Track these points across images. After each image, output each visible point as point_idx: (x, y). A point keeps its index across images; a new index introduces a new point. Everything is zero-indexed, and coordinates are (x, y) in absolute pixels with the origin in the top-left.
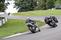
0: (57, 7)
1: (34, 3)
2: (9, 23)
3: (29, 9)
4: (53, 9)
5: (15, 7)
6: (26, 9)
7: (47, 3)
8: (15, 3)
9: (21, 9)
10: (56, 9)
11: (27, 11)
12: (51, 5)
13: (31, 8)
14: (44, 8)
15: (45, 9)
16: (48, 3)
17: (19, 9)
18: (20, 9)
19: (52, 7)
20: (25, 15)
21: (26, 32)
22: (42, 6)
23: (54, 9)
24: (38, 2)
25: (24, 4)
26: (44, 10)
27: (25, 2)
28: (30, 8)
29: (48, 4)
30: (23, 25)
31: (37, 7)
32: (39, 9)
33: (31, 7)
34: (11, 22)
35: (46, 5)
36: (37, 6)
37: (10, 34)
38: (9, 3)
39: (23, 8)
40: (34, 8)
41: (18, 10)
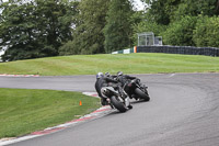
0: (143, 43)
1: (59, 27)
4: (127, 51)
6: (30, 49)
7: (107, 28)
10: (140, 50)
11: (33, 57)
12: (121, 36)
13: (50, 47)
14: (95, 46)
15: (101, 50)
16: (112, 28)
17: (5, 48)
18: (10, 49)
19: (123, 42)
20: (27, 72)
21: (29, 134)
22: (90, 40)
23: (132, 51)
24: (73, 26)
25: (25, 31)
26: (95, 53)
27: (27, 26)
28: (46, 47)
29: (109, 32)
30: (18, 109)
31: (70, 43)
32: (77, 52)
33: (49, 44)
35: (102, 34)
36: (71, 38)
39: (21, 46)
40: (60, 45)
41: (3, 53)
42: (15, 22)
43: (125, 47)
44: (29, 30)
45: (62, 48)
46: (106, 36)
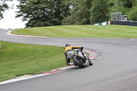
0: (115, 19)
2: (4, 51)
3: (52, 22)
4: (104, 24)
5: (19, 16)
6: (44, 21)
7: (92, 9)
8: (21, 6)
9: (33, 21)
10: (112, 23)
11: (46, 25)
12: (101, 14)
13: (56, 20)
14: (85, 20)
15: (88, 23)
16: (95, 9)
17: (28, 19)
18: (31, 20)
19: (102, 18)
20: (42, 34)
22: (81, 16)
23: (107, 24)
24: (71, 7)
25: (41, 9)
26: (84, 24)
27: (42, 6)
28: (54, 19)
29: (93, 11)
30: (35, 57)
31: (69, 18)
32: (73, 23)
33: (56, 18)
34: (10, 49)
35: (89, 13)
36: (70, 15)
37: (6, 76)
38: (6, 6)
39: (38, 18)
40: (62, 18)
41: (27, 22)
42: (35, 3)
43: (103, 21)
44: (43, 9)
45: (63, 20)
46: (92, 14)
